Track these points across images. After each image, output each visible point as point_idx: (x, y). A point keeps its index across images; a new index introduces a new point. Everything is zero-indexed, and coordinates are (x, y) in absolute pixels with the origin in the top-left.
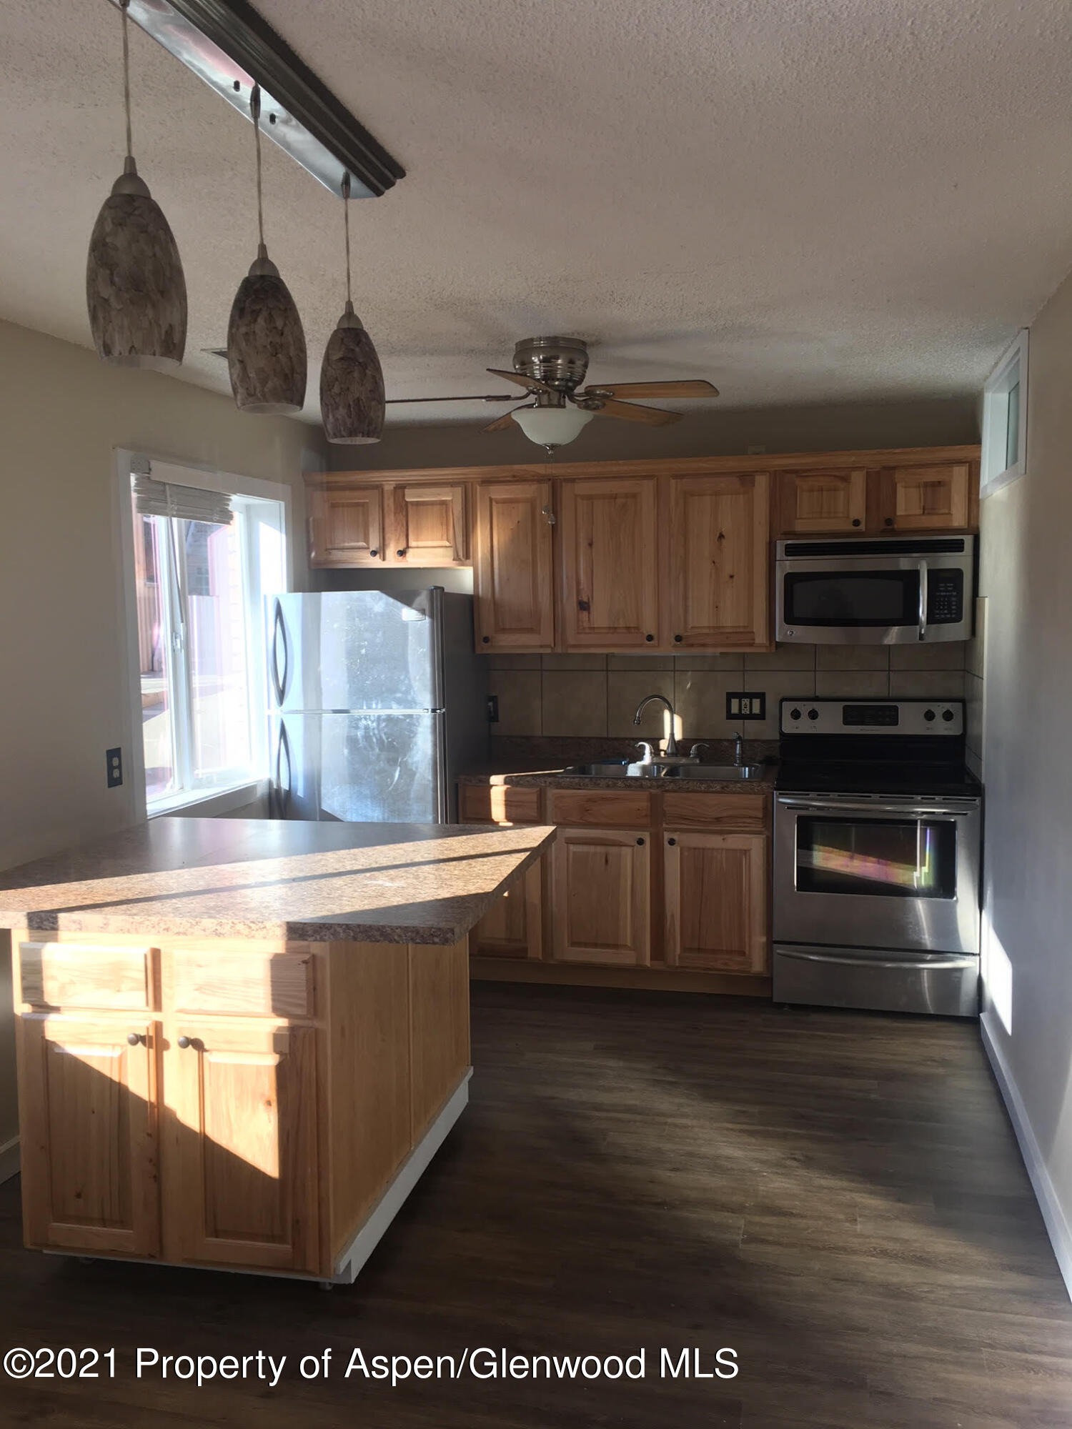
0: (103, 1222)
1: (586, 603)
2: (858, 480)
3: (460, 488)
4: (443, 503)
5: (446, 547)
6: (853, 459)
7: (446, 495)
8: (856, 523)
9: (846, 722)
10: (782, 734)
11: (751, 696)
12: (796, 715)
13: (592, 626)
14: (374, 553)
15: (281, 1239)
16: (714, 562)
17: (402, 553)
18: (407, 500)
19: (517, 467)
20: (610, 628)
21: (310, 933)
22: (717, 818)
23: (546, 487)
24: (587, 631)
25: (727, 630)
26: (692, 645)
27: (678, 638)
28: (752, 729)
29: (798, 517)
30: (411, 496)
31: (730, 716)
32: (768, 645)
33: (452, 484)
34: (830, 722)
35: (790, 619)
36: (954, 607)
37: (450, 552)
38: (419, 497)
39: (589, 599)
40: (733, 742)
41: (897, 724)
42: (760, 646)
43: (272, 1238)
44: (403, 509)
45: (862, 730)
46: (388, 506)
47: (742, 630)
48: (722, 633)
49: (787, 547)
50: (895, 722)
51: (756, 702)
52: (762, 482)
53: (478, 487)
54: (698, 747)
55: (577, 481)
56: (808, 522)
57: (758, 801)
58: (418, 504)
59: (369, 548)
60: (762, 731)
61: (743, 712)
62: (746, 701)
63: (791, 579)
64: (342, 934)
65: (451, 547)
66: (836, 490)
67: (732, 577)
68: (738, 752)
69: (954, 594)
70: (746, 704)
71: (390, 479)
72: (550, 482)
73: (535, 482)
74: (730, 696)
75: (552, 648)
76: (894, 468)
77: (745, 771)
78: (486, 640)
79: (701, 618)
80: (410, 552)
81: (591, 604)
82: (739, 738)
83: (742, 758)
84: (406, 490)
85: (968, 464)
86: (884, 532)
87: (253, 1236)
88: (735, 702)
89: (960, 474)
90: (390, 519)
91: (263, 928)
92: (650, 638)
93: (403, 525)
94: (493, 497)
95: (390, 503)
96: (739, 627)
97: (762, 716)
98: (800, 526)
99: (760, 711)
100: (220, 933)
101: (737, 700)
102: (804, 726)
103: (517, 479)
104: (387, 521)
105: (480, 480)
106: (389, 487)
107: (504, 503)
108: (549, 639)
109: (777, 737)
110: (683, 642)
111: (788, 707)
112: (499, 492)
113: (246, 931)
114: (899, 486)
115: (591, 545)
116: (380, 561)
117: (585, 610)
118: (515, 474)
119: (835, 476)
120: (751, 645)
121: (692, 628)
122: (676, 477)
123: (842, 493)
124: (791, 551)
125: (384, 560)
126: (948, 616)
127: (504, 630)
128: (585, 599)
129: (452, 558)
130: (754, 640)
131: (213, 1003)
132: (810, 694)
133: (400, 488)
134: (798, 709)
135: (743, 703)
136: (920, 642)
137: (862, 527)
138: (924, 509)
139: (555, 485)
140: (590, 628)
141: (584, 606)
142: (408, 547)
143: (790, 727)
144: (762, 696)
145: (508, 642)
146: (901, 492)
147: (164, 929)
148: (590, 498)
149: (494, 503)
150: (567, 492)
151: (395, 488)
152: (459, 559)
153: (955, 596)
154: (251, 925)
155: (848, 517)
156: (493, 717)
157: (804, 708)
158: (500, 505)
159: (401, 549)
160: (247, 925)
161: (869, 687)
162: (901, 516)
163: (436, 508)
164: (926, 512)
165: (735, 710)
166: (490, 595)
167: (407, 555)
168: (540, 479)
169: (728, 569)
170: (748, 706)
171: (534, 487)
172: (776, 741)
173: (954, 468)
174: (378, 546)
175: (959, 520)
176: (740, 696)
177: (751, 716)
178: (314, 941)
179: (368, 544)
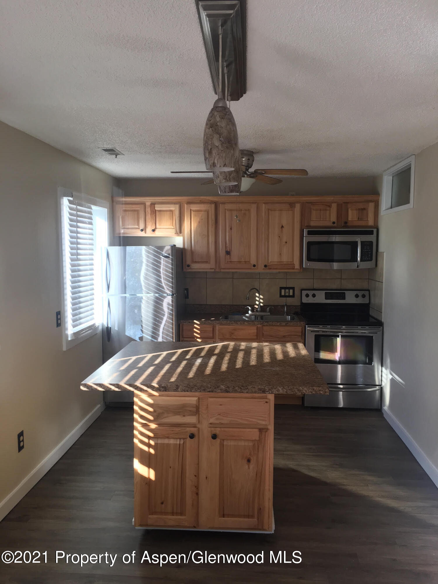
0: (173, 514)
1: (229, 252)
2: (334, 206)
3: (178, 205)
4: (171, 211)
5: (172, 228)
6: (332, 198)
7: (172, 207)
8: (334, 223)
9: (326, 298)
10: (302, 303)
11: (289, 288)
12: (307, 296)
13: (231, 261)
14: (142, 230)
15: (252, 517)
16: (279, 237)
17: (154, 230)
18: (156, 209)
19: (202, 197)
20: (238, 262)
21: (267, 390)
22: (284, 336)
23: (213, 205)
24: (229, 263)
25: (285, 263)
26: (270, 269)
27: (265, 266)
28: (290, 301)
29: (312, 220)
30: (158, 208)
31: (281, 296)
32: (300, 269)
33: (175, 203)
34: (320, 298)
35: (309, 259)
36: (370, 256)
37: (174, 231)
38: (161, 208)
39: (230, 250)
40: (283, 306)
41: (345, 299)
42: (297, 269)
43: (248, 516)
44: (154, 212)
45: (332, 301)
46: (148, 211)
47: (290, 263)
48: (281, 264)
49: (308, 231)
50: (344, 298)
51: (291, 291)
52: (298, 207)
53: (186, 205)
54: (270, 308)
55: (226, 204)
56: (315, 222)
57: (299, 329)
58: (160, 211)
59: (139, 228)
60: (294, 302)
61: (286, 295)
62: (287, 290)
63: (309, 244)
64: (281, 391)
65: (174, 228)
66: (326, 210)
67: (286, 242)
68: (285, 310)
69: (370, 250)
70: (287, 292)
71: (148, 201)
72: (215, 204)
73: (209, 204)
74: (281, 288)
75: (214, 269)
76: (347, 203)
77: (289, 317)
78: (188, 266)
79: (274, 258)
80: (157, 230)
81: (231, 252)
82: (286, 305)
83: (287, 313)
84: (155, 205)
85: (374, 202)
86: (343, 227)
87: (239, 516)
88: (283, 291)
89: (371, 206)
90: (149, 217)
91: (247, 388)
92: (254, 266)
93: (154, 219)
94: (191, 209)
95: (148, 210)
96: (289, 262)
97: (293, 296)
98: (312, 224)
99: (293, 294)
100: (228, 391)
101: (284, 290)
102: (310, 300)
103: (202, 202)
104: (147, 217)
105: (186, 202)
106: (148, 204)
107: (196, 211)
108: (213, 266)
109: (299, 304)
110: (267, 268)
111: (304, 293)
112: (194, 207)
113: (239, 390)
114: (349, 209)
115: (231, 229)
116: (144, 233)
117: (228, 255)
118: (201, 200)
119: (326, 205)
120: (294, 269)
121: (271, 262)
122: (265, 203)
123: (328, 212)
124: (310, 233)
125: (146, 233)
126: (367, 259)
127: (196, 262)
128: (228, 250)
129: (175, 233)
130: (294, 267)
131: (226, 420)
132: (312, 288)
133: (153, 204)
134: (308, 293)
135: (286, 291)
136: (357, 268)
137: (335, 225)
138: (358, 218)
139: (216, 205)
140: (230, 262)
141: (228, 253)
142: (156, 228)
143: (305, 300)
144: (293, 288)
145: (196, 267)
146: (350, 212)
147: (203, 390)
148: (231, 210)
149: (192, 211)
150: (221, 208)
151: (151, 204)
152: (178, 234)
153: (370, 251)
154: (242, 387)
155: (330, 221)
156: (187, 297)
157: (311, 293)
158: (195, 212)
159: (153, 229)
160: (240, 387)
161: (334, 285)
162: (350, 221)
163: (168, 213)
164: (359, 219)
165: (283, 294)
166: (190, 248)
167: (156, 231)
168: (211, 202)
169: (284, 239)
170: (288, 292)
171: (209, 205)
172: (299, 306)
173: (370, 203)
174: (143, 227)
175: (371, 223)
176: (285, 288)
177: (289, 296)
178: (269, 393)
179: (139, 226)
